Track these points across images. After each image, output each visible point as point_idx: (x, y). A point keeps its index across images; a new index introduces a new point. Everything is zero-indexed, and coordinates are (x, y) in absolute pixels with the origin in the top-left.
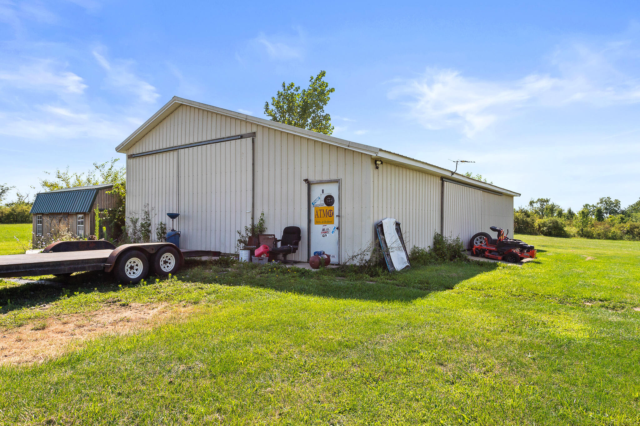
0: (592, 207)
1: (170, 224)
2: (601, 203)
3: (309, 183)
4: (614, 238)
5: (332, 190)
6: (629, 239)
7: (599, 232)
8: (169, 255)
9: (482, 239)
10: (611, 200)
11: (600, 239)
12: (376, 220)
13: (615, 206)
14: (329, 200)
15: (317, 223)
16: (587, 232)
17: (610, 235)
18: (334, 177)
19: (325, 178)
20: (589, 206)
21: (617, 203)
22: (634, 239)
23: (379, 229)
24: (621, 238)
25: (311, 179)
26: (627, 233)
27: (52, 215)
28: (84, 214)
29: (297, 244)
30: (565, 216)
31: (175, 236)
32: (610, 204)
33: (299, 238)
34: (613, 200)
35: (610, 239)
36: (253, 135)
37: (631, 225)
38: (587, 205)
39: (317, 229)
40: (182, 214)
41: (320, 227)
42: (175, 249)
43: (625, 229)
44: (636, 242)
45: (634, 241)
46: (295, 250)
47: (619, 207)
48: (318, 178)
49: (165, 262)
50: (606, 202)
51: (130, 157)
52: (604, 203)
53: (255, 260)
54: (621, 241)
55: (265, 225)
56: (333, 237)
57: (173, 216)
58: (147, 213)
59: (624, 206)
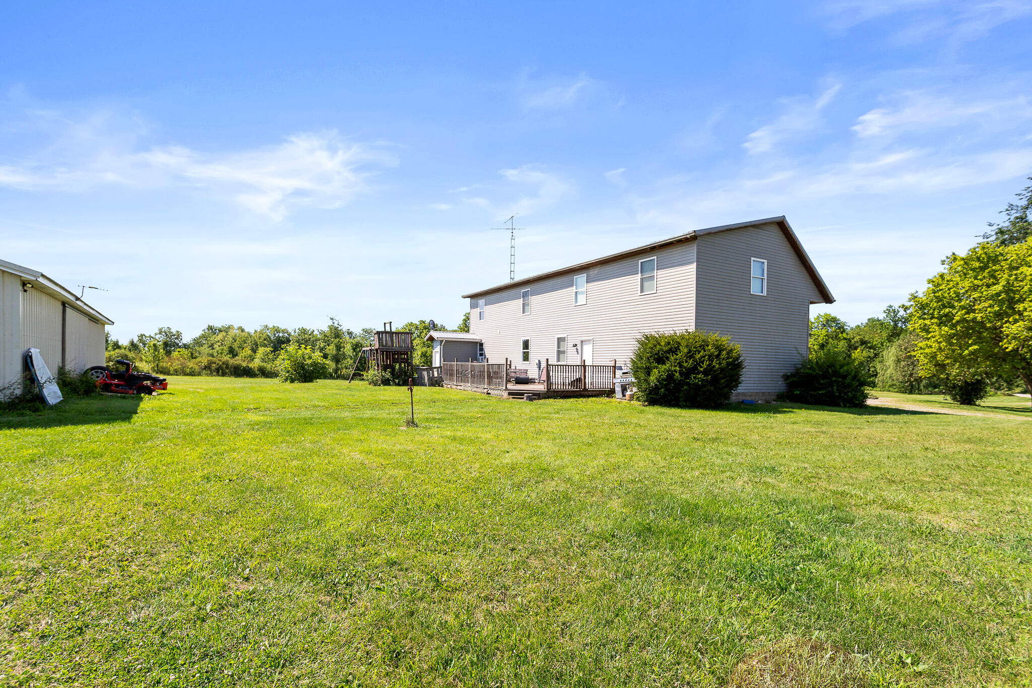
0: (149, 339)
2: (160, 333)
4: (192, 374)
6: (207, 375)
7: (176, 368)
9: (99, 373)
10: (171, 331)
11: (177, 375)
13: (176, 338)
16: (162, 368)
17: (188, 371)
20: (145, 337)
21: (178, 335)
22: (211, 374)
23: (28, 360)
24: (199, 374)
26: (205, 369)
30: (126, 348)
32: (171, 336)
34: (174, 331)
35: (188, 375)
37: (208, 361)
38: (142, 335)
43: (203, 365)
44: (214, 378)
45: (212, 376)
47: (181, 339)
50: (166, 333)
52: (164, 334)
54: (200, 377)
59: (187, 339)
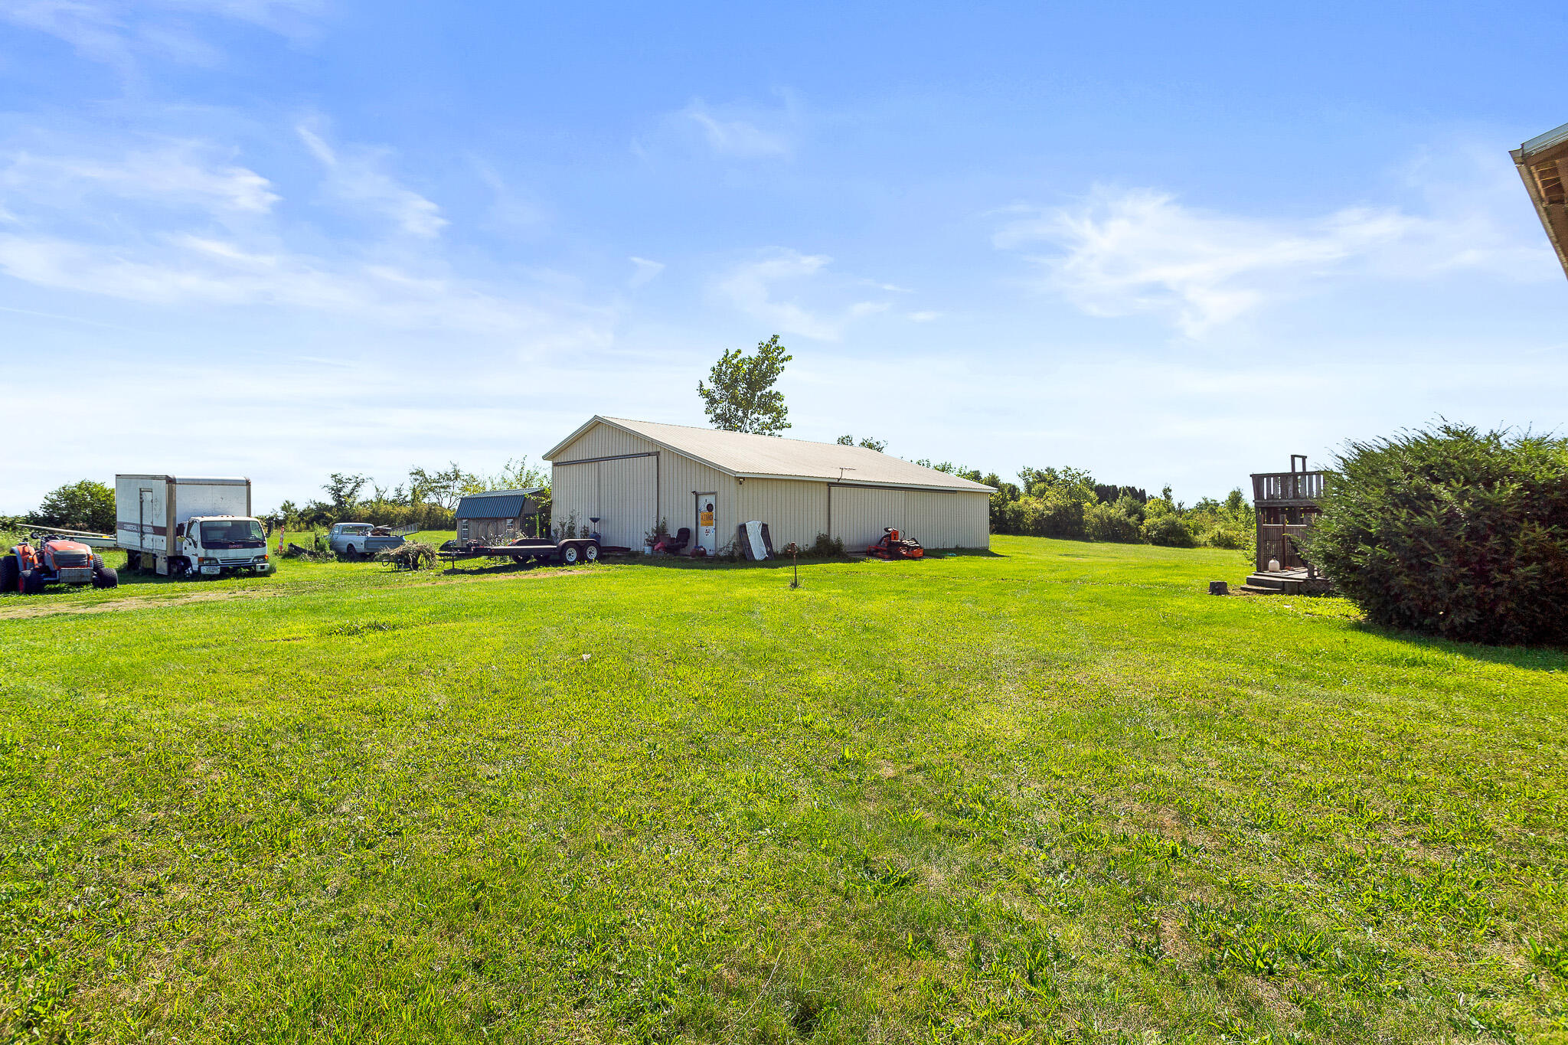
1: (593, 527)
3: (697, 495)
5: (711, 499)
8: (593, 547)
12: (741, 523)
14: (710, 507)
15: (703, 525)
18: (712, 491)
19: (707, 491)
23: (742, 529)
25: (698, 491)
27: (479, 519)
28: (514, 518)
29: (687, 541)
31: (597, 536)
33: (688, 537)
36: (658, 454)
39: (702, 529)
40: (602, 518)
41: (704, 528)
42: (596, 544)
46: (684, 546)
48: (702, 491)
49: (590, 553)
51: (555, 465)
53: (655, 554)
55: (667, 527)
56: (712, 534)
57: (594, 520)
58: (572, 517)
